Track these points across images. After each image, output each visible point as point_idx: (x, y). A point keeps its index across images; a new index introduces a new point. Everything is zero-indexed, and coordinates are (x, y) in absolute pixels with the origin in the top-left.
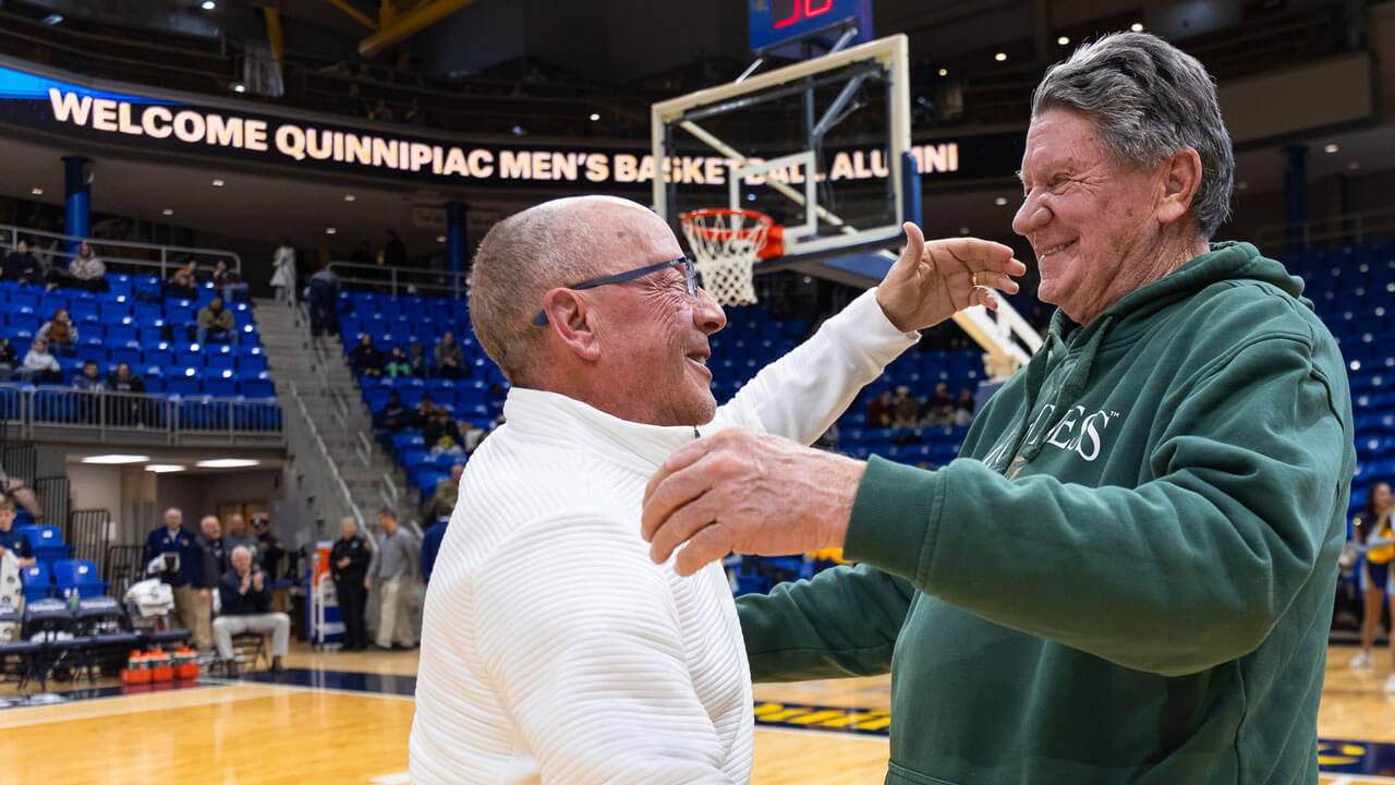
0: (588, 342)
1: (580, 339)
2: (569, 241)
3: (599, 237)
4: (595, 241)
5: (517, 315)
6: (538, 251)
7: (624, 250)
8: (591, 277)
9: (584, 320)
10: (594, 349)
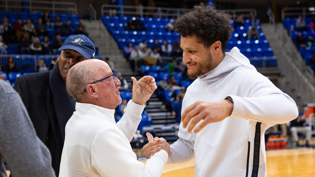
0: (95, 95)
1: (94, 94)
2: (90, 73)
3: (95, 71)
4: (95, 73)
5: (79, 90)
6: (83, 76)
7: (101, 73)
8: (95, 81)
9: (94, 90)
10: (97, 96)
